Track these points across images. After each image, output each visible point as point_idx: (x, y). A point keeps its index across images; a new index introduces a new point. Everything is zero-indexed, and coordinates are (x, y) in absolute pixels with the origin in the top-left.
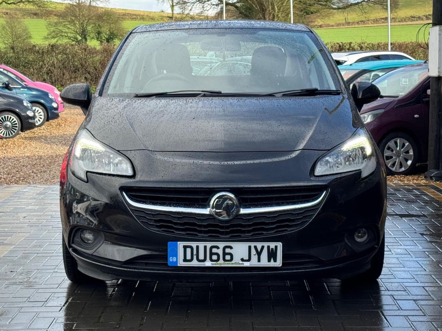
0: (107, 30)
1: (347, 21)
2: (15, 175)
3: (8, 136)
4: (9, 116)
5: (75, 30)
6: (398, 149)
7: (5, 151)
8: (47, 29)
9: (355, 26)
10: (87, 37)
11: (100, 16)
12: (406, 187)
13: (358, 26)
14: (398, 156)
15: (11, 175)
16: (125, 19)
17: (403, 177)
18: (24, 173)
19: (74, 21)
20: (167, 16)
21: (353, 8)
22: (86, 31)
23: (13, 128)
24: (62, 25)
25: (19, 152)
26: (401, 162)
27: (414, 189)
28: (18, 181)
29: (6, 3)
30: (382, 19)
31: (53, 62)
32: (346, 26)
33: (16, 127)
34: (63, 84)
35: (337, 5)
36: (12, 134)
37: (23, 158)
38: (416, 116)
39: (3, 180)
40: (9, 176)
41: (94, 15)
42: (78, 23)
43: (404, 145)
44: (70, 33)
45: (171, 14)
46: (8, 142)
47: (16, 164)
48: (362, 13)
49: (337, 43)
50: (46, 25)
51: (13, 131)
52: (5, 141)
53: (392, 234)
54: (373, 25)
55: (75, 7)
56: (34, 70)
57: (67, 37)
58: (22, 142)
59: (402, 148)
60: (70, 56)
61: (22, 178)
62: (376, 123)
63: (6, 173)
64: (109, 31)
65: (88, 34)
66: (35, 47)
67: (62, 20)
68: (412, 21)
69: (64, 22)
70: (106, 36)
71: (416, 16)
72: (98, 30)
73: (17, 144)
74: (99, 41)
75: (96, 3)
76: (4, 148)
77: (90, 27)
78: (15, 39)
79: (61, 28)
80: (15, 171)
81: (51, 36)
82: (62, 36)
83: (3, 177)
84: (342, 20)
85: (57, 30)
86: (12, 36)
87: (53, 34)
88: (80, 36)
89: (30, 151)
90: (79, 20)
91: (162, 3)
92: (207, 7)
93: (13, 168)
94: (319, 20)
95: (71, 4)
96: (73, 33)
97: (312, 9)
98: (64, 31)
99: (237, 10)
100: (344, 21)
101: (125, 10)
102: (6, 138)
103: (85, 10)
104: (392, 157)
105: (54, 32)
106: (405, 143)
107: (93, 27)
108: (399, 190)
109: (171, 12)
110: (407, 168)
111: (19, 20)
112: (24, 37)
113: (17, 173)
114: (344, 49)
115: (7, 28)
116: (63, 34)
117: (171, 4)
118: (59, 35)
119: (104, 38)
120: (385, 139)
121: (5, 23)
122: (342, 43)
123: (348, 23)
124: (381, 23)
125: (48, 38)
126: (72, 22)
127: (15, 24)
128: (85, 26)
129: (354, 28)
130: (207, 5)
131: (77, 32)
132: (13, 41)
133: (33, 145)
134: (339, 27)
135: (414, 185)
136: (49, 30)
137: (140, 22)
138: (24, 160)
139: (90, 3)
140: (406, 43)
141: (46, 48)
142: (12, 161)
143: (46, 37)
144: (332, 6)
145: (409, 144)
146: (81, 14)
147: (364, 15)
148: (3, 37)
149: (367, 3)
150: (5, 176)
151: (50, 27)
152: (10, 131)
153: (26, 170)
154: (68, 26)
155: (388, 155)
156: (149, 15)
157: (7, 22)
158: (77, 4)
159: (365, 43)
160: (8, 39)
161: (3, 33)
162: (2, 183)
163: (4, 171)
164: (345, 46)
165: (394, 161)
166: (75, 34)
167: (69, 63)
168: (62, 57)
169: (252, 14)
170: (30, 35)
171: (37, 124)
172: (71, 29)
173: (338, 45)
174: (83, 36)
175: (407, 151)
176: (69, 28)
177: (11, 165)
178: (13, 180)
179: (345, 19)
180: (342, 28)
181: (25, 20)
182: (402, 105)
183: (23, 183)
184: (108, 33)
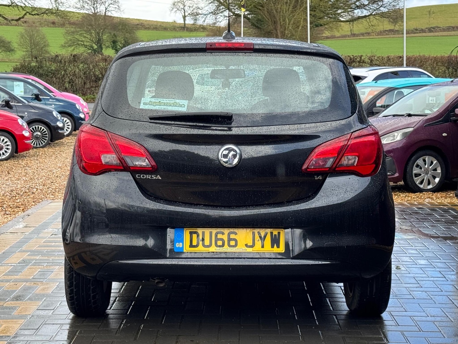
0: (122, 39)
1: (352, 32)
2: (50, 186)
3: (38, 146)
4: (40, 127)
5: (91, 39)
6: (426, 166)
7: (37, 161)
8: (64, 37)
9: (360, 38)
10: (103, 46)
11: (115, 26)
12: (441, 206)
13: (363, 37)
14: (426, 173)
15: (47, 186)
16: (138, 29)
17: (431, 194)
18: (59, 184)
19: (90, 30)
20: (179, 26)
21: (360, 21)
22: (102, 40)
23: (44, 138)
24: (78, 34)
25: (50, 163)
26: (429, 180)
27: (450, 209)
28: (54, 193)
29: (30, 14)
30: (386, 31)
31: (74, 72)
32: (350, 37)
33: (46, 137)
34: (84, 93)
35: (345, 18)
36: (42, 144)
37: (55, 169)
38: (444, 134)
39: (40, 191)
40: (45, 188)
41: (110, 25)
42: (94, 32)
43: (432, 163)
44: (87, 41)
45: (184, 24)
46: (39, 152)
47: (50, 174)
48: (369, 26)
49: (348, 56)
50: (63, 33)
51: (43, 141)
52: (36, 152)
53: (442, 259)
54: (377, 37)
55: (91, 17)
56: (56, 79)
57: (84, 46)
58: (52, 152)
59: (430, 166)
60: (91, 66)
61: (57, 190)
62: (405, 141)
63: (41, 184)
64: (124, 40)
65: (104, 43)
66: (58, 57)
67: (79, 29)
68: (415, 33)
69: (81, 31)
70: (120, 45)
71: (419, 28)
72: (113, 39)
73: (48, 154)
74: (114, 49)
75: (111, 13)
76: (35, 158)
77: (105, 36)
78: (33, 47)
79: (77, 37)
80: (49, 182)
81: (68, 44)
82: (78, 44)
83: (39, 188)
84: (347, 31)
85: (74, 38)
86: (31, 43)
87: (70, 42)
88: (96, 45)
89: (61, 161)
90: (96, 29)
91: (175, 13)
92: (219, 18)
93: (47, 179)
94: (327, 32)
95: (87, 14)
96: (89, 42)
97: (321, 22)
98: (81, 39)
99: (248, 22)
100: (349, 33)
101: (139, 20)
102: (36, 148)
103: (100, 20)
104: (420, 175)
105: (71, 40)
106: (433, 161)
107: (108, 36)
108: (436, 210)
109: (183, 22)
110: (435, 185)
111: (37, 28)
112: (43, 45)
113: (52, 184)
114: (355, 62)
115: (26, 36)
116: (80, 43)
117: (183, 15)
118: (76, 43)
119: (119, 47)
120: (414, 157)
121: (24, 31)
122: (352, 56)
123: (354, 35)
124: (385, 35)
125: (65, 46)
126: (88, 31)
127: (34, 33)
128: (100, 35)
129: (359, 40)
130: (220, 16)
131: (93, 41)
132: (32, 49)
133: (63, 155)
134: (344, 38)
135: (448, 205)
136: (66, 39)
137: (153, 31)
138: (57, 170)
139: (105, 13)
140: (414, 56)
141: (69, 58)
142: (46, 171)
143: (64, 45)
144: (340, 18)
145: (437, 162)
146: (97, 23)
147: (371, 28)
148: (21, 44)
149: (374, 16)
150: (41, 187)
151: (67, 36)
152: (40, 141)
153: (60, 181)
154: (85, 35)
155: (416, 173)
156: (162, 25)
157: (26, 30)
158: (93, 13)
159: (375, 56)
160: (27, 47)
161: (22, 41)
162: (39, 194)
163: (40, 182)
164: (356, 59)
165: (423, 179)
166: (91, 42)
167: (90, 73)
168: (83, 67)
169: (263, 26)
170: (47, 43)
171: (65, 134)
172: (87, 38)
173: (349, 58)
174: (99, 44)
175: (435, 168)
176: (85, 37)
177: (45, 175)
178: (50, 191)
179: (351, 31)
180: (348, 39)
181: (42, 28)
182: (430, 124)
183: (59, 194)
184: (123, 42)
